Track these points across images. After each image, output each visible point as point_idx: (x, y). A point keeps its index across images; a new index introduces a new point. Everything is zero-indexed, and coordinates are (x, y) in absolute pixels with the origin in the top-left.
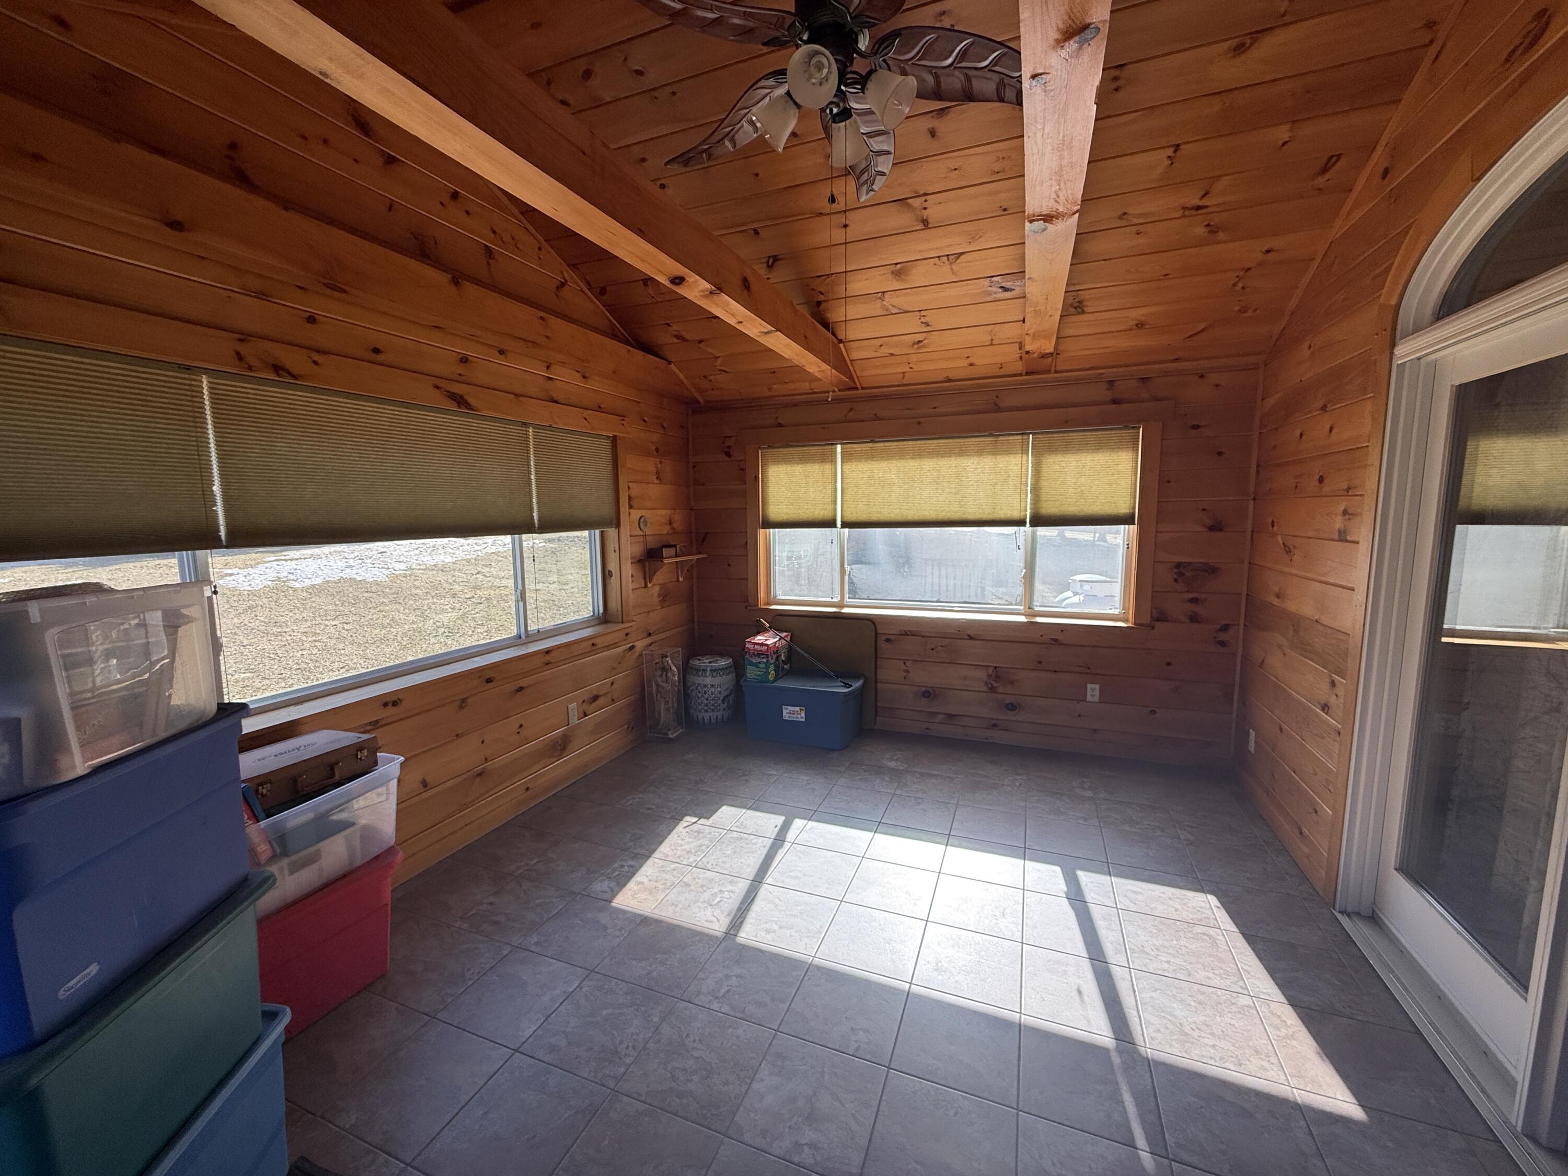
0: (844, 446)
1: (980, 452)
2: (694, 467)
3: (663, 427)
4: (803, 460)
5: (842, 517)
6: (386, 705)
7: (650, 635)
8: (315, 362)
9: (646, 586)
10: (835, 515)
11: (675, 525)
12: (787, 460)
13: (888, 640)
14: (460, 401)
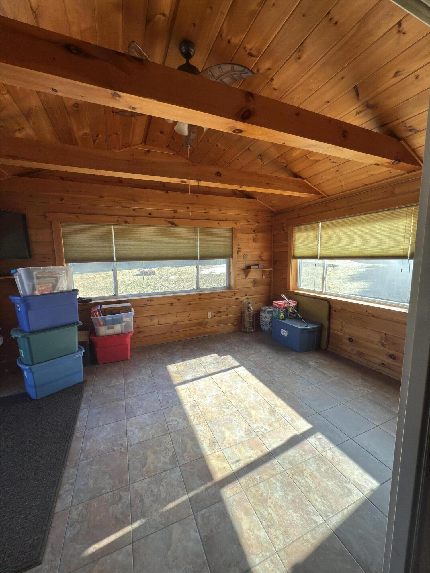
0: (322, 223)
1: (383, 219)
2: (274, 236)
3: (258, 222)
4: (308, 230)
5: (320, 255)
6: (148, 301)
7: (246, 295)
8: (134, 220)
9: (245, 279)
10: (317, 254)
11: (263, 258)
12: (302, 231)
13: (335, 311)
14: (173, 224)
